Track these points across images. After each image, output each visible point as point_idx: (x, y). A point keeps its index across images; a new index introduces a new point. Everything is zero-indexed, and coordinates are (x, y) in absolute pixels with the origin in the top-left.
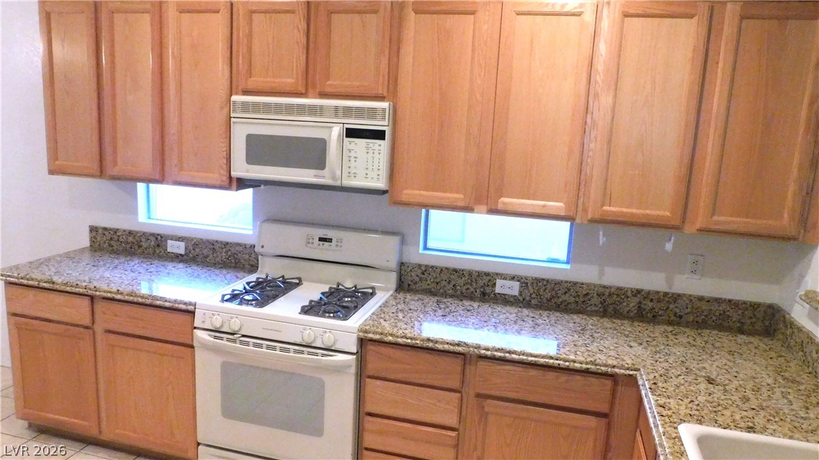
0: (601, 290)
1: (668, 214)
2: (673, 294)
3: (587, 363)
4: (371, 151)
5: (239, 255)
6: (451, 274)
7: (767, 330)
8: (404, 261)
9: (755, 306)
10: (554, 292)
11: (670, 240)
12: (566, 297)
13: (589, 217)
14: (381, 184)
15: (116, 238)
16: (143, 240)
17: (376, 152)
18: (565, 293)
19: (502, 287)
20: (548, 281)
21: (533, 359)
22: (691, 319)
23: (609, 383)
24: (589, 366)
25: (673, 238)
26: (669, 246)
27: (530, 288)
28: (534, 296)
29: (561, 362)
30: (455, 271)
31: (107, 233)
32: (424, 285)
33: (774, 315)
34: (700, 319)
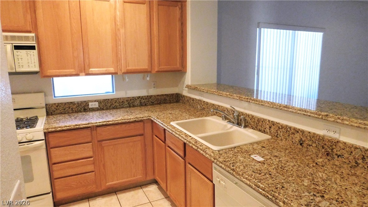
0: (127, 99)
1: (147, 67)
2: (150, 96)
3: (134, 118)
4: (29, 55)
6: (69, 104)
8: (47, 103)
9: (172, 95)
10: (111, 103)
11: (148, 76)
12: (115, 104)
13: (123, 72)
14: (37, 69)
17: (32, 55)
18: (115, 103)
19: (92, 105)
20: (108, 99)
21: (117, 122)
22: (156, 103)
23: (142, 123)
24: (135, 119)
25: (149, 76)
26: (148, 79)
27: (102, 103)
28: (104, 106)
29: (126, 120)
30: (71, 103)
32: (58, 111)
33: (178, 96)
34: (159, 102)
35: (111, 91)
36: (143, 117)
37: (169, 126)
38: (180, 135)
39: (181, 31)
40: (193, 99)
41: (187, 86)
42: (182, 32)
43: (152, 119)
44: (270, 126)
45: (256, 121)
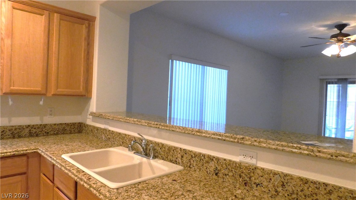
0: (11, 128)
1: (40, 89)
2: (44, 125)
3: (13, 152)
7: (79, 132)
9: (74, 124)
11: (41, 100)
13: (4, 92)
22: (52, 133)
23: (25, 158)
25: (43, 100)
26: (41, 103)
33: (81, 126)
34: (55, 133)
36: (27, 150)
37: (59, 159)
38: (70, 171)
39: (86, 52)
40: (98, 129)
41: (91, 113)
42: (88, 52)
43: (40, 152)
44: (182, 155)
45: (167, 150)
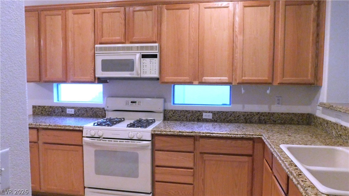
0: (244, 113)
1: (267, 78)
2: (271, 113)
4: (152, 63)
5: (97, 112)
6: (185, 113)
7: (308, 123)
8: (166, 109)
9: (302, 115)
10: (226, 116)
12: (230, 118)
13: (237, 82)
14: (156, 75)
15: (44, 110)
16: (56, 109)
17: (154, 63)
18: (230, 116)
19: (205, 116)
20: (223, 112)
22: (279, 122)
23: (251, 142)
25: (269, 88)
26: (268, 92)
27: (216, 115)
28: (218, 118)
30: (187, 111)
31: (40, 108)
32: (174, 118)
33: (310, 117)
34: (282, 122)
35: (228, 103)
36: (253, 135)
40: (327, 122)
41: (320, 104)
43: (263, 138)
